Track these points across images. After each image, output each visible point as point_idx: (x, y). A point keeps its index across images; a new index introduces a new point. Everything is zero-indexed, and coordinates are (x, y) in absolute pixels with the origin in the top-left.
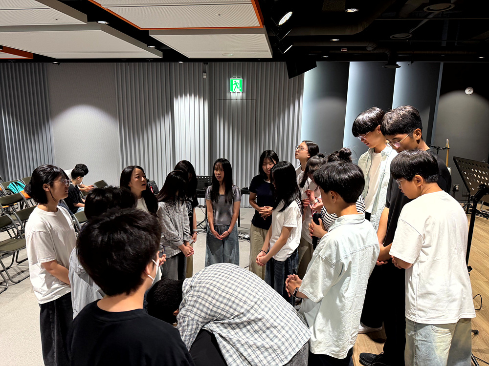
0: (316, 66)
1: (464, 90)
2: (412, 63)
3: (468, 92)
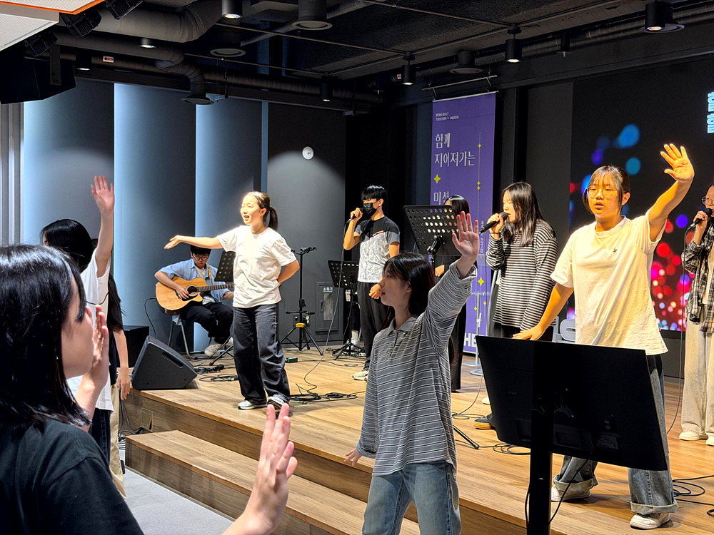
0: (74, 86)
1: (300, 150)
2: (226, 97)
3: (307, 153)
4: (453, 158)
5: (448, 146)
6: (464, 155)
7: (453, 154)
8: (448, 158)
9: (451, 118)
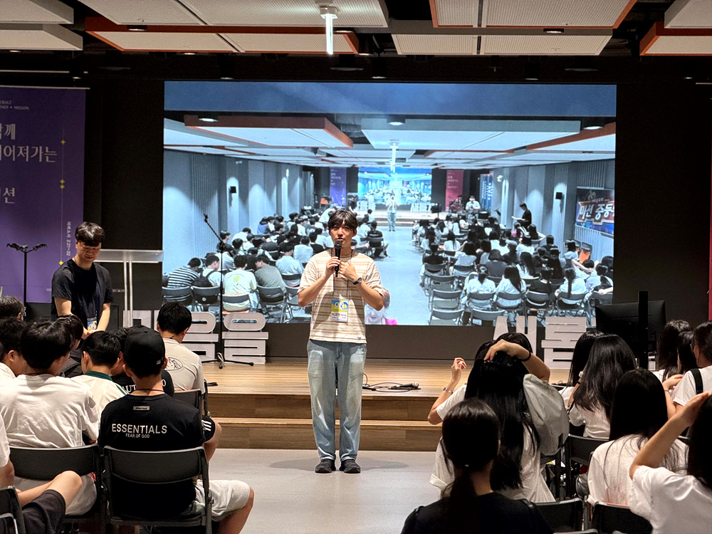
4: (21, 152)
5: (13, 137)
6: (39, 150)
7: (21, 148)
8: (12, 151)
9: (16, 108)
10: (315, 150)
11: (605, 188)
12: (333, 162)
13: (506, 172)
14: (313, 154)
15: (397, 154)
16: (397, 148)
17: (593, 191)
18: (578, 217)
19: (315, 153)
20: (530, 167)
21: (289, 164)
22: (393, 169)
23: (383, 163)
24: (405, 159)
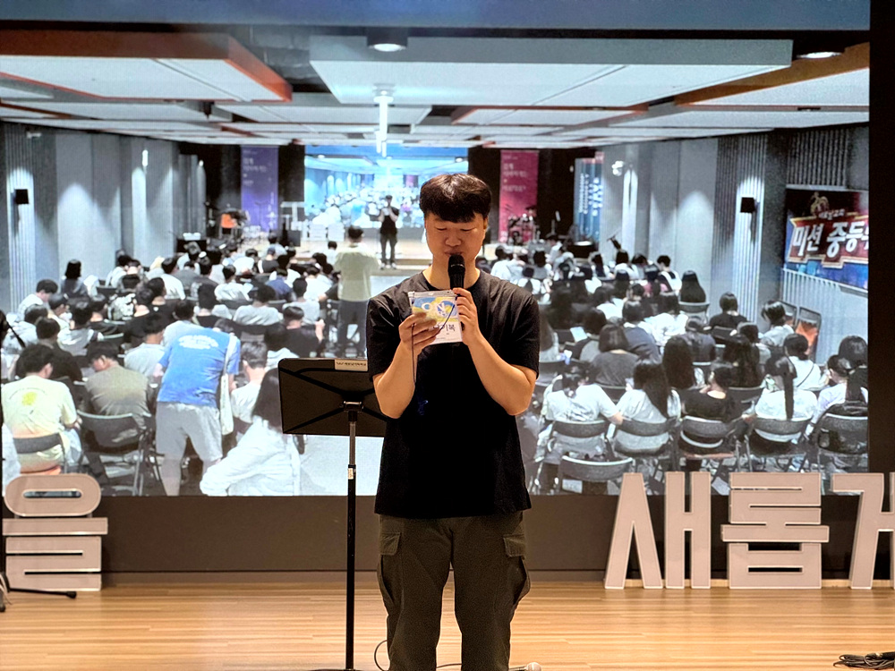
10: (207, 107)
11: (848, 187)
12: (249, 134)
13: (631, 152)
14: (202, 116)
15: (389, 117)
16: (391, 100)
17: (822, 193)
18: (789, 252)
19: (208, 113)
20: (684, 143)
21: (147, 138)
22: (381, 148)
23: (359, 136)
24: (408, 126)
